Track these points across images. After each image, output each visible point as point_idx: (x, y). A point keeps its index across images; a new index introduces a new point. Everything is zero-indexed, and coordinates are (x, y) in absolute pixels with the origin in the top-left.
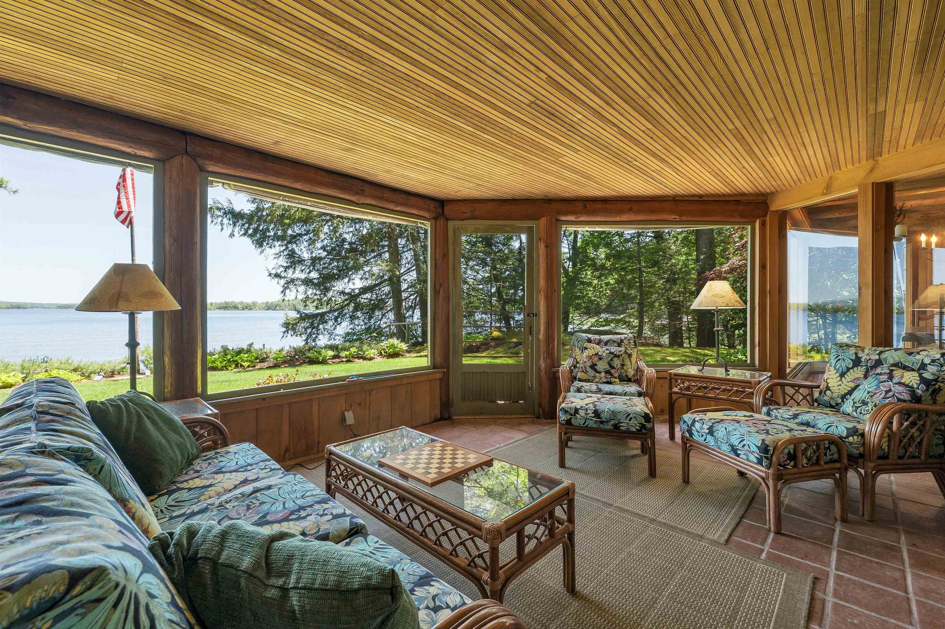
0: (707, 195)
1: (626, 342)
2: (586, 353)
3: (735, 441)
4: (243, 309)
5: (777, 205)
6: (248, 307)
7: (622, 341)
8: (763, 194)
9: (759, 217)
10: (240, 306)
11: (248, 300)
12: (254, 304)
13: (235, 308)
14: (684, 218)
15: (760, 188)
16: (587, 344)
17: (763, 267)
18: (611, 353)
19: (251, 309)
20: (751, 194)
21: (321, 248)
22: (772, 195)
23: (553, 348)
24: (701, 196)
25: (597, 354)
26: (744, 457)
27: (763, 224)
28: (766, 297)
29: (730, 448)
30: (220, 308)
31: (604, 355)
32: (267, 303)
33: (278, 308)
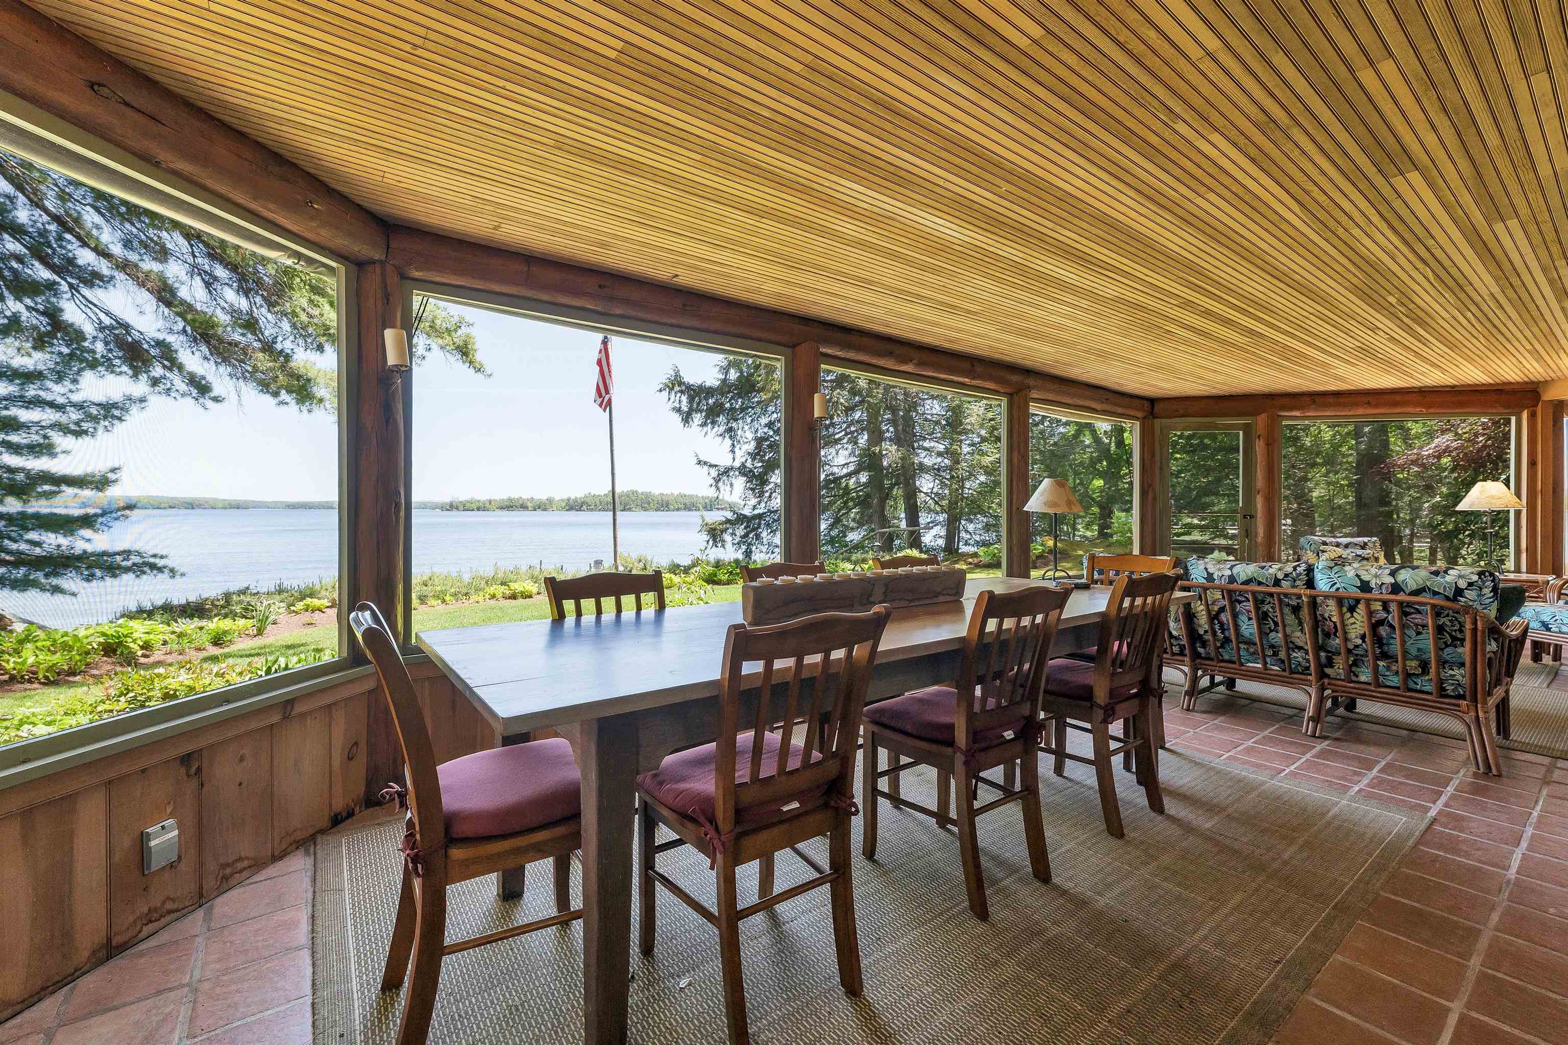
0: (1463, 386)
1: (1370, 545)
2: (1324, 557)
3: (1546, 618)
4: (535, 510)
5: (1551, 395)
6: (542, 506)
7: (1365, 544)
8: (1533, 382)
9: (1527, 408)
10: (529, 505)
11: (541, 495)
12: (550, 501)
13: (524, 507)
14: (1432, 410)
15: (1531, 376)
16: (1322, 548)
17: (1532, 463)
18: (1357, 555)
19: (545, 510)
20: (1518, 383)
21: (766, 425)
22: (1547, 383)
23: (1274, 552)
24: (1454, 386)
25: (1340, 557)
26: (1557, 630)
27: (1532, 416)
28: (1536, 498)
29: (1540, 624)
30: (502, 508)
31: (1350, 557)
32: (569, 500)
33: (584, 507)
